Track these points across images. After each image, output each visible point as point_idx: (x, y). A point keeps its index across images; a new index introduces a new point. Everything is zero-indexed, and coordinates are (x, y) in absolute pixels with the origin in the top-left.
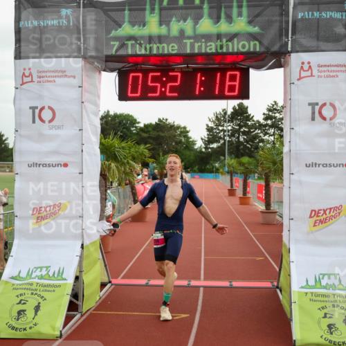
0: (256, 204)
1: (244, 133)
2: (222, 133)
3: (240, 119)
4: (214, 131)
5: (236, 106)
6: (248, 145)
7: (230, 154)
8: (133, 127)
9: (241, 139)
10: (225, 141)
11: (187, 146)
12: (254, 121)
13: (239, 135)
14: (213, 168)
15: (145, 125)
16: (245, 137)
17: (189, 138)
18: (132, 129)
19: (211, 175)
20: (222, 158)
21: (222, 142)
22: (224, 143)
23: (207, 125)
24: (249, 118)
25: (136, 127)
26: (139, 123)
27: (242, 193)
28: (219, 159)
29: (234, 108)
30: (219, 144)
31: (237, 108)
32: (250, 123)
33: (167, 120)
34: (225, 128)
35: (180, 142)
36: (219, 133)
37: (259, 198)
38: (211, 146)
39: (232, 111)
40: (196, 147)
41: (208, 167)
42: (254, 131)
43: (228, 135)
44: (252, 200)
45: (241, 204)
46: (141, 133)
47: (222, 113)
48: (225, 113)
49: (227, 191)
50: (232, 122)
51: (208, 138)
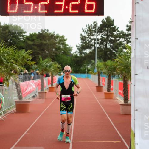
0: (118, 98)
1: (111, 41)
2: (93, 41)
3: (108, 30)
4: (87, 39)
5: (105, 19)
6: (114, 51)
7: (99, 58)
8: (20, 36)
9: (108, 46)
10: (95, 48)
11: (65, 52)
12: (118, 31)
13: (107, 43)
14: (86, 69)
15: (30, 35)
16: (112, 45)
17: (66, 45)
18: (20, 37)
19: (84, 75)
20: (93, 61)
21: (93, 48)
22: (95, 49)
23: (81, 35)
24: (114, 29)
25: (23, 36)
26: (25, 33)
27: (107, 89)
28: (91, 62)
29: (103, 21)
30: (91, 50)
31: (105, 21)
32: (115, 33)
33: (48, 30)
34: (95, 37)
35: (59, 48)
36: (91, 41)
37: (120, 93)
38: (85, 52)
39: (101, 23)
40: (72, 53)
41: (82, 68)
42: (119, 40)
43: (98, 43)
44: (114, 95)
45: (106, 98)
46: (27, 41)
47: (93, 25)
48: (96, 25)
49: (95, 88)
50: (101, 32)
51: (82, 45)
